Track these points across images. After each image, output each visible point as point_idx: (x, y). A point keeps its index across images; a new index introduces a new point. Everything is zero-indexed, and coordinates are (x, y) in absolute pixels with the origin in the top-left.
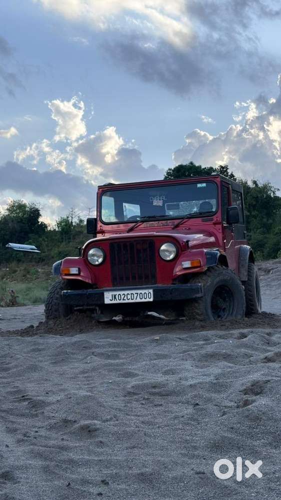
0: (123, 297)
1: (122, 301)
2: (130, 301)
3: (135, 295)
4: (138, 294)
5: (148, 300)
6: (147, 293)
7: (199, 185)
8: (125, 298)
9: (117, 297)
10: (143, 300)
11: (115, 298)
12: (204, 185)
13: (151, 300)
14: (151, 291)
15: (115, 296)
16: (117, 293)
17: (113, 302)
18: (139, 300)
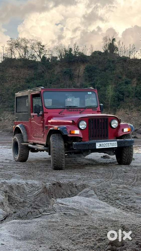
0: (104, 145)
1: (104, 147)
2: (108, 147)
3: (110, 144)
4: (111, 143)
5: (115, 146)
6: (115, 143)
7: (89, 93)
8: (105, 146)
9: (102, 145)
10: (113, 147)
11: (101, 146)
12: (91, 93)
13: (117, 146)
14: (116, 142)
15: (101, 145)
16: (102, 143)
17: (100, 148)
18: (111, 147)
